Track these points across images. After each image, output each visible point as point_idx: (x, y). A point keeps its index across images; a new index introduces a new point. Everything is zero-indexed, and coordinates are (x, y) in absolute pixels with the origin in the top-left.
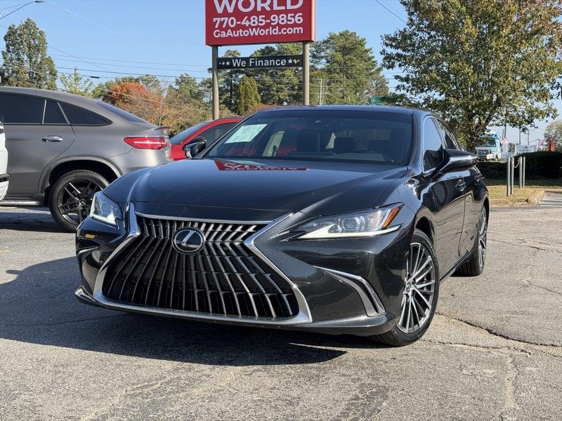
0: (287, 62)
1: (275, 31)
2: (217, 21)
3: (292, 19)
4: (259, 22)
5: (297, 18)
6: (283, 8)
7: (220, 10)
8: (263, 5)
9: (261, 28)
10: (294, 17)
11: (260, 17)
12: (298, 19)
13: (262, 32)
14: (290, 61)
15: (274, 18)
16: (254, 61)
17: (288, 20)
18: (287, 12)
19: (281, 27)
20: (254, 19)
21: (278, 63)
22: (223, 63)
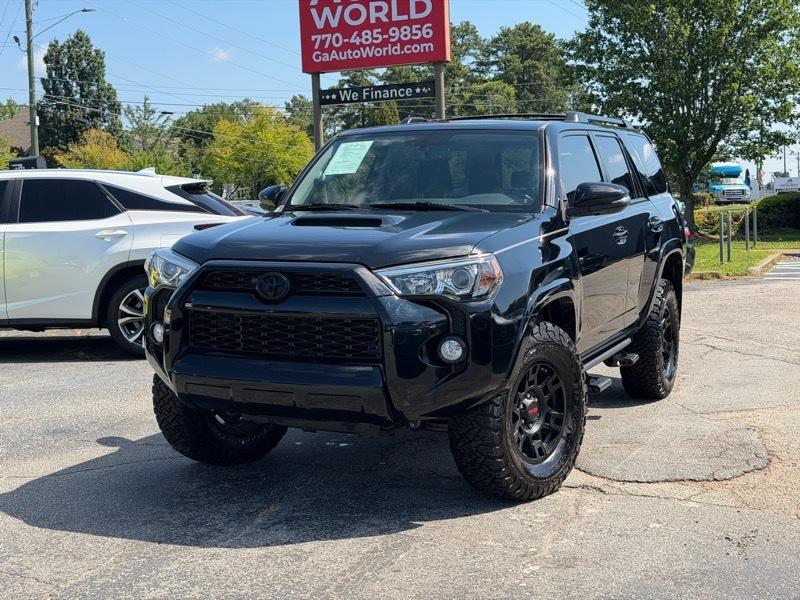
0: (414, 92)
1: (396, 50)
2: (316, 39)
3: (418, 32)
4: (373, 38)
5: (424, 31)
6: (405, 17)
7: (320, 24)
8: (378, 15)
9: (377, 46)
10: (420, 29)
11: (375, 31)
12: (427, 31)
13: (378, 52)
14: (418, 90)
15: (394, 32)
16: (369, 92)
17: (412, 35)
18: (410, 23)
19: (403, 44)
20: (367, 34)
21: (402, 93)
22: (328, 97)
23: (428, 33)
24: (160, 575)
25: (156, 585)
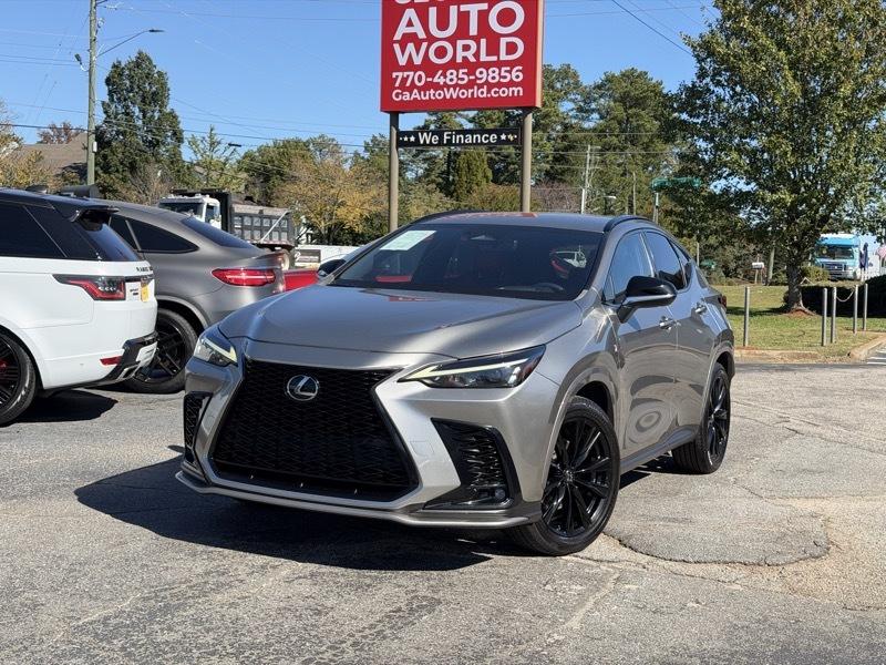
0: (499, 138)
1: (482, 93)
2: (397, 76)
3: (507, 74)
4: (459, 79)
5: (514, 74)
6: (494, 58)
7: (402, 61)
8: (465, 54)
9: (461, 87)
10: (510, 72)
11: (461, 71)
12: (517, 74)
13: (463, 94)
14: (503, 137)
15: (481, 73)
16: (451, 135)
17: (501, 77)
18: (499, 64)
19: (490, 86)
20: (452, 74)
21: (486, 138)
22: (406, 139)
23: (517, 77)
24: (175, 619)
25: (170, 629)
